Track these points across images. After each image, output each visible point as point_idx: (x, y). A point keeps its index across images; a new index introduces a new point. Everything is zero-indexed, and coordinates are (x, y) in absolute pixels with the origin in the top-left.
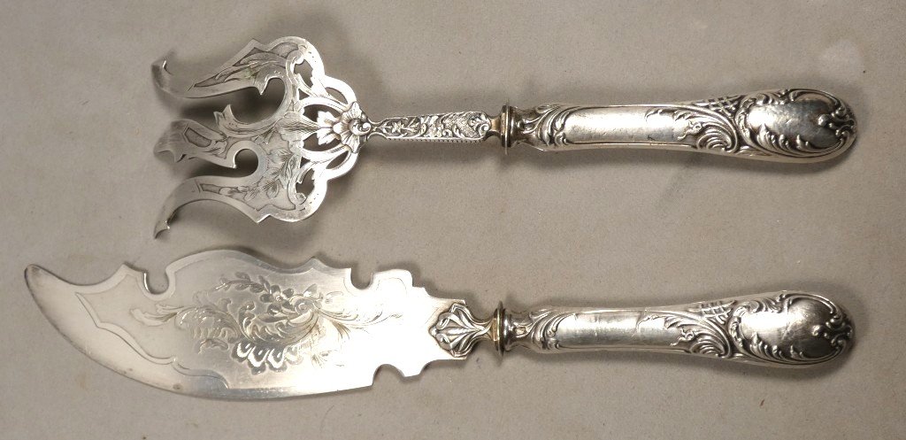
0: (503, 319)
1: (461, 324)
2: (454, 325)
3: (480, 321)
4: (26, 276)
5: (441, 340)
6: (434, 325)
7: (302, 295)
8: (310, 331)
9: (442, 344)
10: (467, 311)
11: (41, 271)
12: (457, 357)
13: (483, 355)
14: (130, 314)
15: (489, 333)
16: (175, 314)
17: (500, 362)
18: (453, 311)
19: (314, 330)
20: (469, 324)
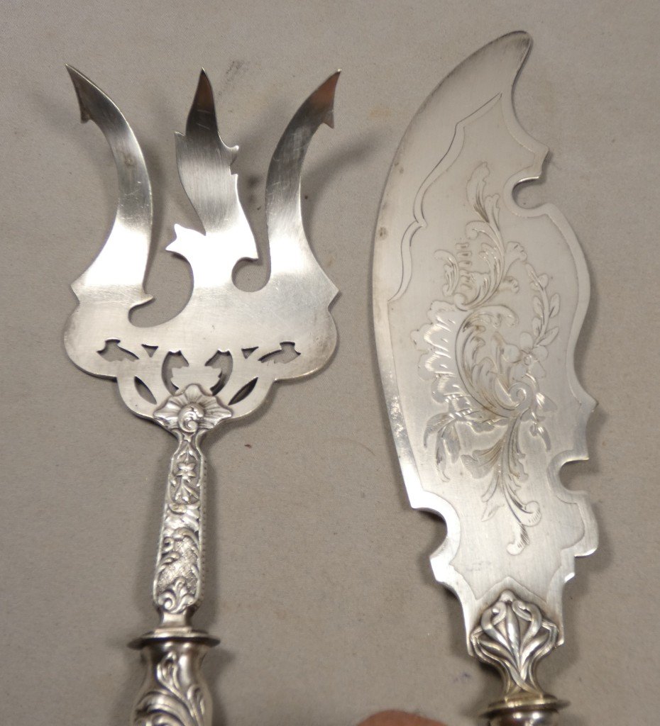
0: (543, 709)
1: (525, 640)
2: (522, 628)
3: (534, 672)
4: (515, 33)
5: (495, 611)
6: (518, 596)
7: (538, 391)
8: (485, 408)
9: (489, 613)
10: (547, 650)
11: (525, 50)
12: (471, 639)
13: (475, 683)
14: (481, 164)
15: (516, 689)
16: (487, 221)
17: (468, 713)
18: (546, 626)
19: (487, 412)
20: (526, 653)
